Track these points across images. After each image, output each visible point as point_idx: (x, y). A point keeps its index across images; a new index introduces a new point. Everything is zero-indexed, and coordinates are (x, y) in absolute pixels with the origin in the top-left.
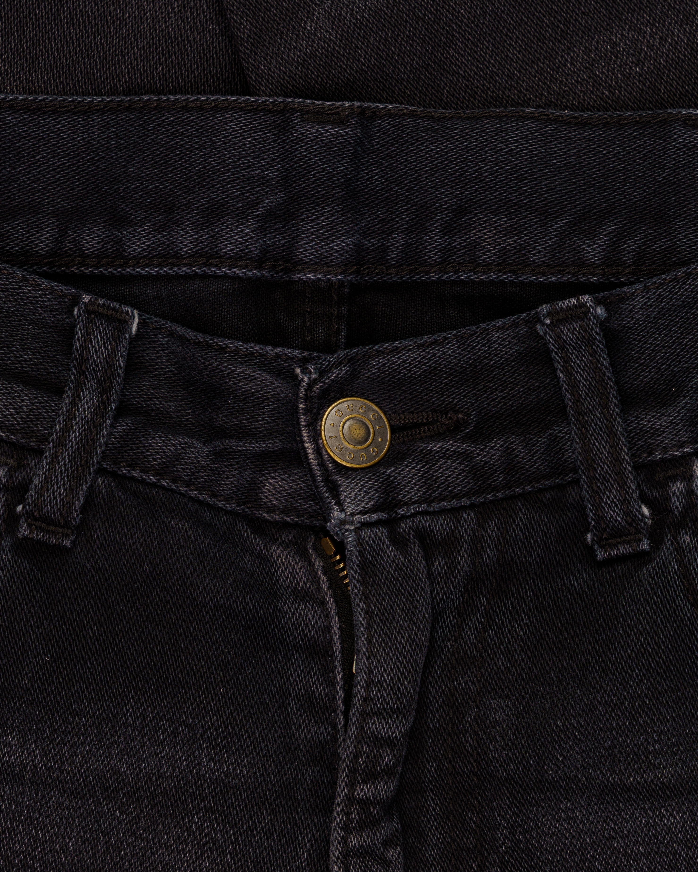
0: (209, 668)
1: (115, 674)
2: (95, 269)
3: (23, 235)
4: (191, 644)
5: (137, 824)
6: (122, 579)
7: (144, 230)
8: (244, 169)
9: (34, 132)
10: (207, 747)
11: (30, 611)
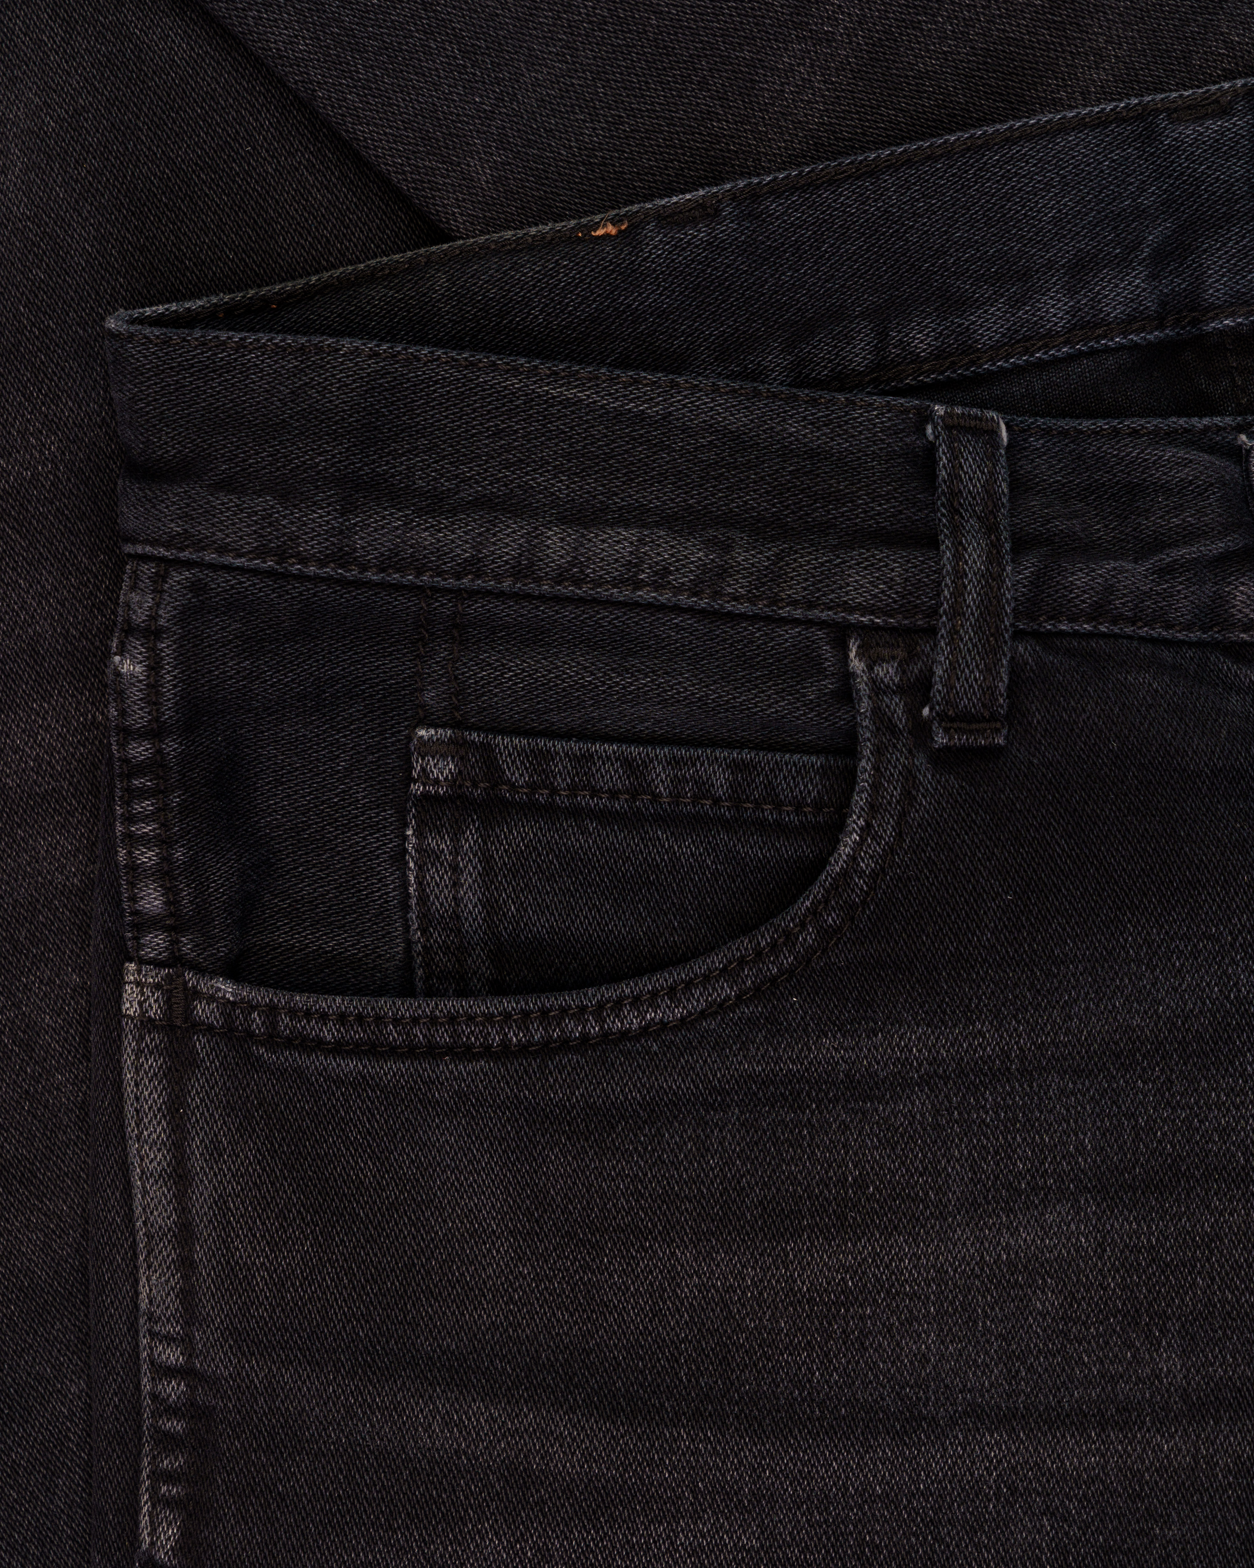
0: (1223, 854)
1: (1100, 895)
2: (939, 375)
3: (829, 352)
4: (1192, 829)
5: (1168, 1090)
6: (1082, 769)
7: (998, 310)
8: (1110, 204)
9: (810, 215)
10: (1242, 958)
11: (973, 841)
